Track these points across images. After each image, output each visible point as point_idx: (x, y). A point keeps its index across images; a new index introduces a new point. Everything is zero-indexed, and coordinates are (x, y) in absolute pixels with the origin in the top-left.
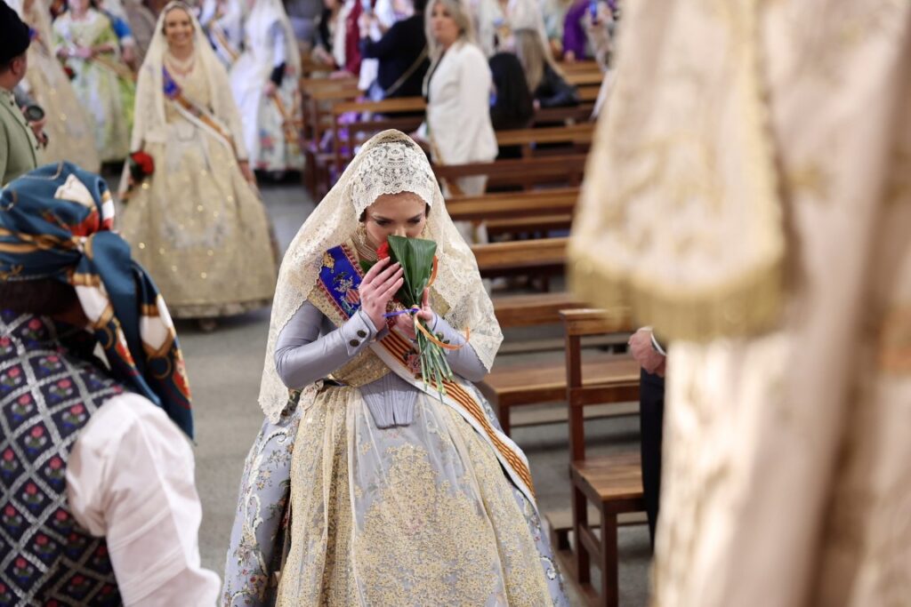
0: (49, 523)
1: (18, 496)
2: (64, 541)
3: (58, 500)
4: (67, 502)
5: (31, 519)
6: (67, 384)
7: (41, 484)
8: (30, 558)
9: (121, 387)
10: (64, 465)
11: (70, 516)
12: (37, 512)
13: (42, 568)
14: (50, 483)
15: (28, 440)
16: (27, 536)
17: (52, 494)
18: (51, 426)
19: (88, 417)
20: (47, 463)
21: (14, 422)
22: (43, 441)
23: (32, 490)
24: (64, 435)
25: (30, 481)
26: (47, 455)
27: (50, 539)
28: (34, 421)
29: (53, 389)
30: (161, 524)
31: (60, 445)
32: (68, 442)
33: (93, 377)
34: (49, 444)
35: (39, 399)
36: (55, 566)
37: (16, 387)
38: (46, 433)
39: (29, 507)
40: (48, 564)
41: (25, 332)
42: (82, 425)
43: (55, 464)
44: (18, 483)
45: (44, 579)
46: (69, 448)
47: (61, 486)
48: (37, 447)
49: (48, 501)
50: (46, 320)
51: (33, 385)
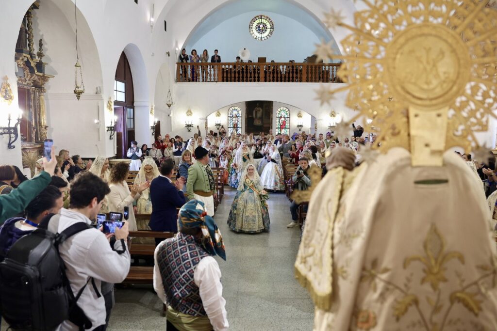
0: (190, 284)
1: (183, 277)
2: (193, 288)
3: (192, 280)
4: (194, 280)
5: (186, 282)
6: (195, 253)
7: (188, 275)
8: (185, 290)
9: (207, 254)
10: (193, 272)
11: (194, 283)
12: (187, 281)
13: (188, 293)
14: (190, 275)
15: (186, 265)
16: (185, 286)
17: (191, 278)
18: (191, 262)
19: (199, 261)
20: (190, 271)
21: (184, 260)
22: (189, 266)
23: (186, 276)
24: (194, 265)
25: (186, 274)
26: (190, 269)
27: (190, 287)
28: (187, 261)
29: (192, 254)
30: (213, 289)
31: (193, 267)
32: (194, 267)
33: (201, 251)
34: (190, 267)
35: (189, 255)
36: (190, 293)
37: (184, 252)
38: (190, 264)
39: (185, 280)
40: (189, 292)
41: (188, 239)
42: (198, 263)
43: (191, 271)
44: (184, 274)
45: (187, 296)
46: (195, 268)
47: (192, 277)
48: (188, 267)
49: (189, 279)
50: (192, 236)
51: (188, 252)
